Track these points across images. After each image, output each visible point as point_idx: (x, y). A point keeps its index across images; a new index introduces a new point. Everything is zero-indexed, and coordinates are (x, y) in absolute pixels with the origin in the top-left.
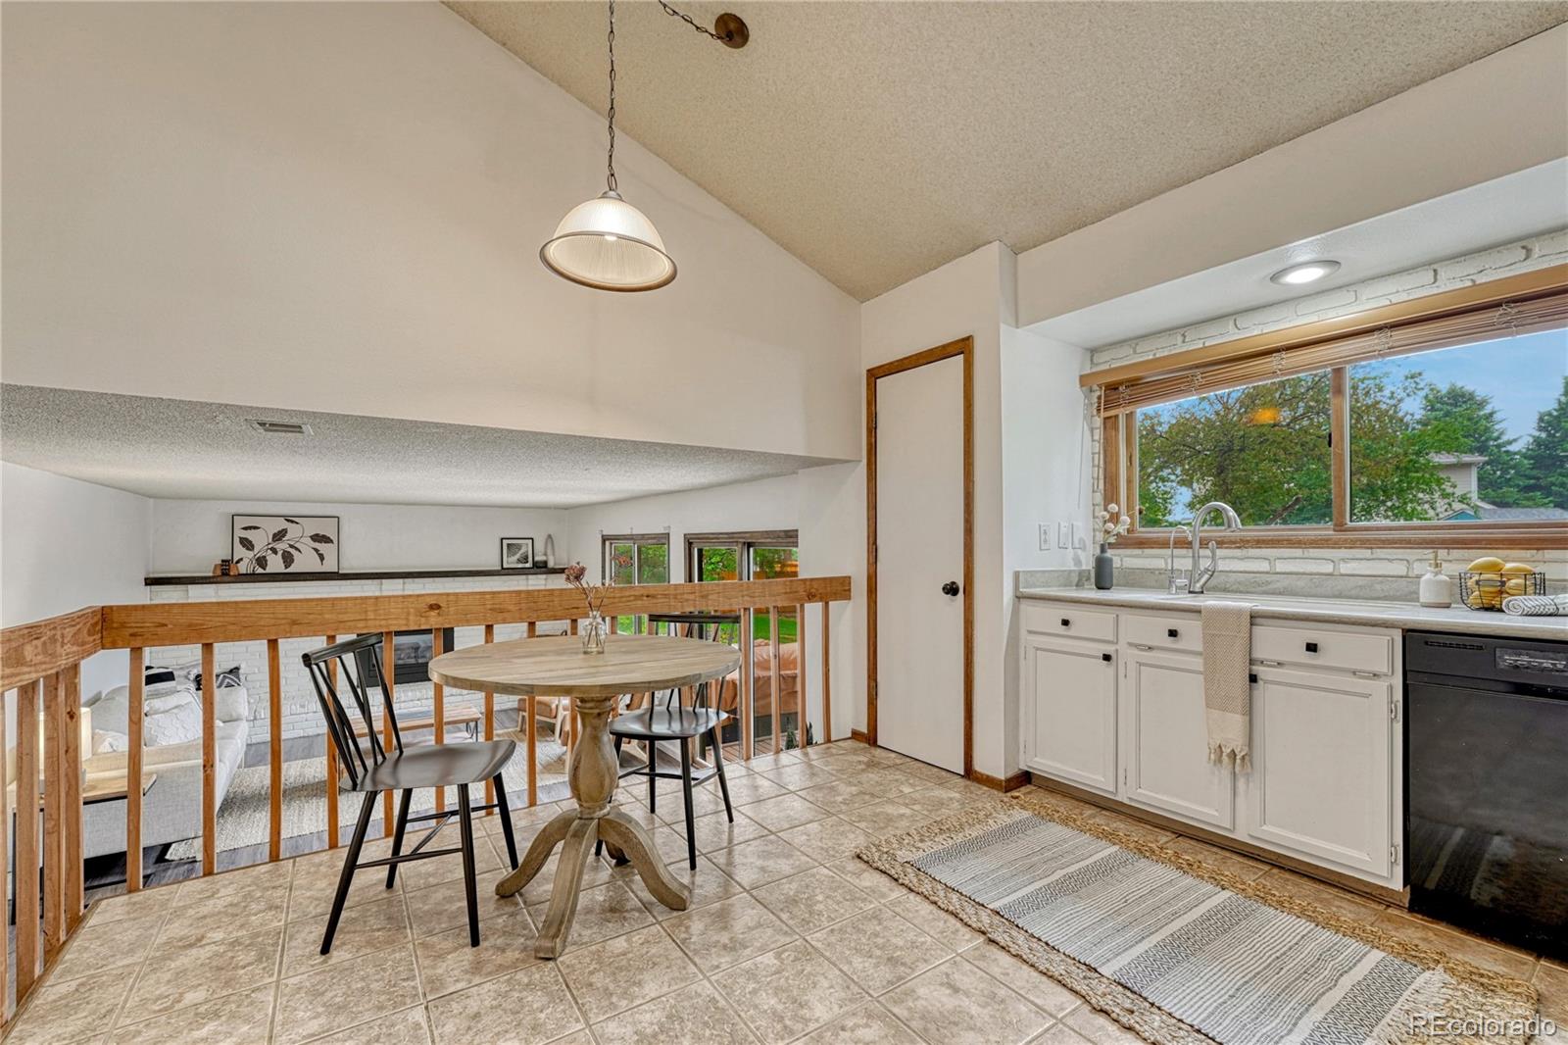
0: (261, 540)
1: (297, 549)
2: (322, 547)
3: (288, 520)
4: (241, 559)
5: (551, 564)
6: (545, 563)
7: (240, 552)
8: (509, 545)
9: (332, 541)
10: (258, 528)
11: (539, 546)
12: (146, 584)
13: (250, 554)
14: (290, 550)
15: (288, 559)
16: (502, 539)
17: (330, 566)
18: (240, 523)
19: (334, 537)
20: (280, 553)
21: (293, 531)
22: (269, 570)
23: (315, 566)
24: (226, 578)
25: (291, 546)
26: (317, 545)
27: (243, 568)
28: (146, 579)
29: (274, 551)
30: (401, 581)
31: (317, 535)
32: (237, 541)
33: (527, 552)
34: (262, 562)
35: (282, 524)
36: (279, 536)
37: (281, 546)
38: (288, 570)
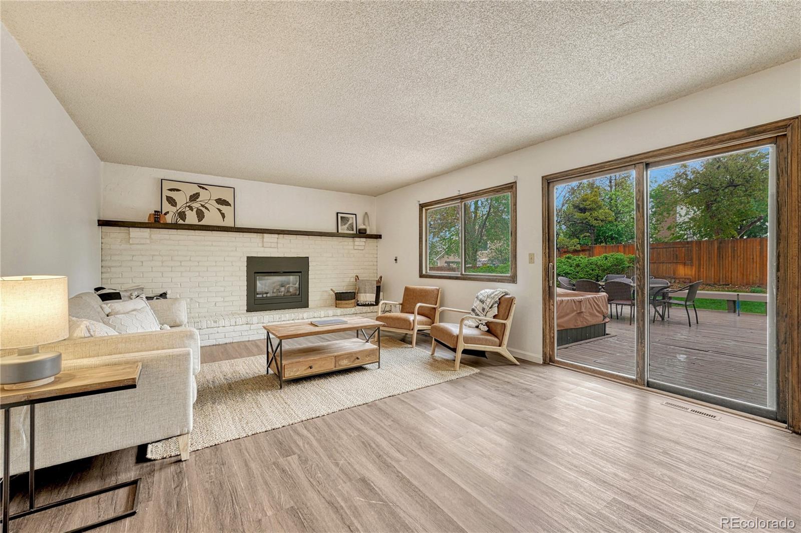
0: (181, 199)
1: (206, 208)
2: (224, 208)
3: (199, 186)
4: (168, 212)
5: (368, 232)
6: (365, 230)
7: (167, 207)
8: (342, 218)
9: (230, 205)
10: (179, 190)
11: (360, 220)
12: (99, 225)
13: (174, 209)
14: (201, 208)
15: (200, 215)
16: (337, 213)
17: (228, 223)
18: (167, 185)
19: (231, 202)
20: (195, 210)
21: (203, 195)
22: (187, 222)
23: (218, 221)
24: (157, 225)
25: (203, 206)
26: (220, 207)
27: (169, 219)
28: (99, 221)
29: (191, 208)
30: (276, 236)
31: (220, 199)
32: (164, 198)
33: (353, 223)
34: (182, 215)
35: (196, 190)
36: (194, 197)
37: (196, 205)
38: (200, 223)
